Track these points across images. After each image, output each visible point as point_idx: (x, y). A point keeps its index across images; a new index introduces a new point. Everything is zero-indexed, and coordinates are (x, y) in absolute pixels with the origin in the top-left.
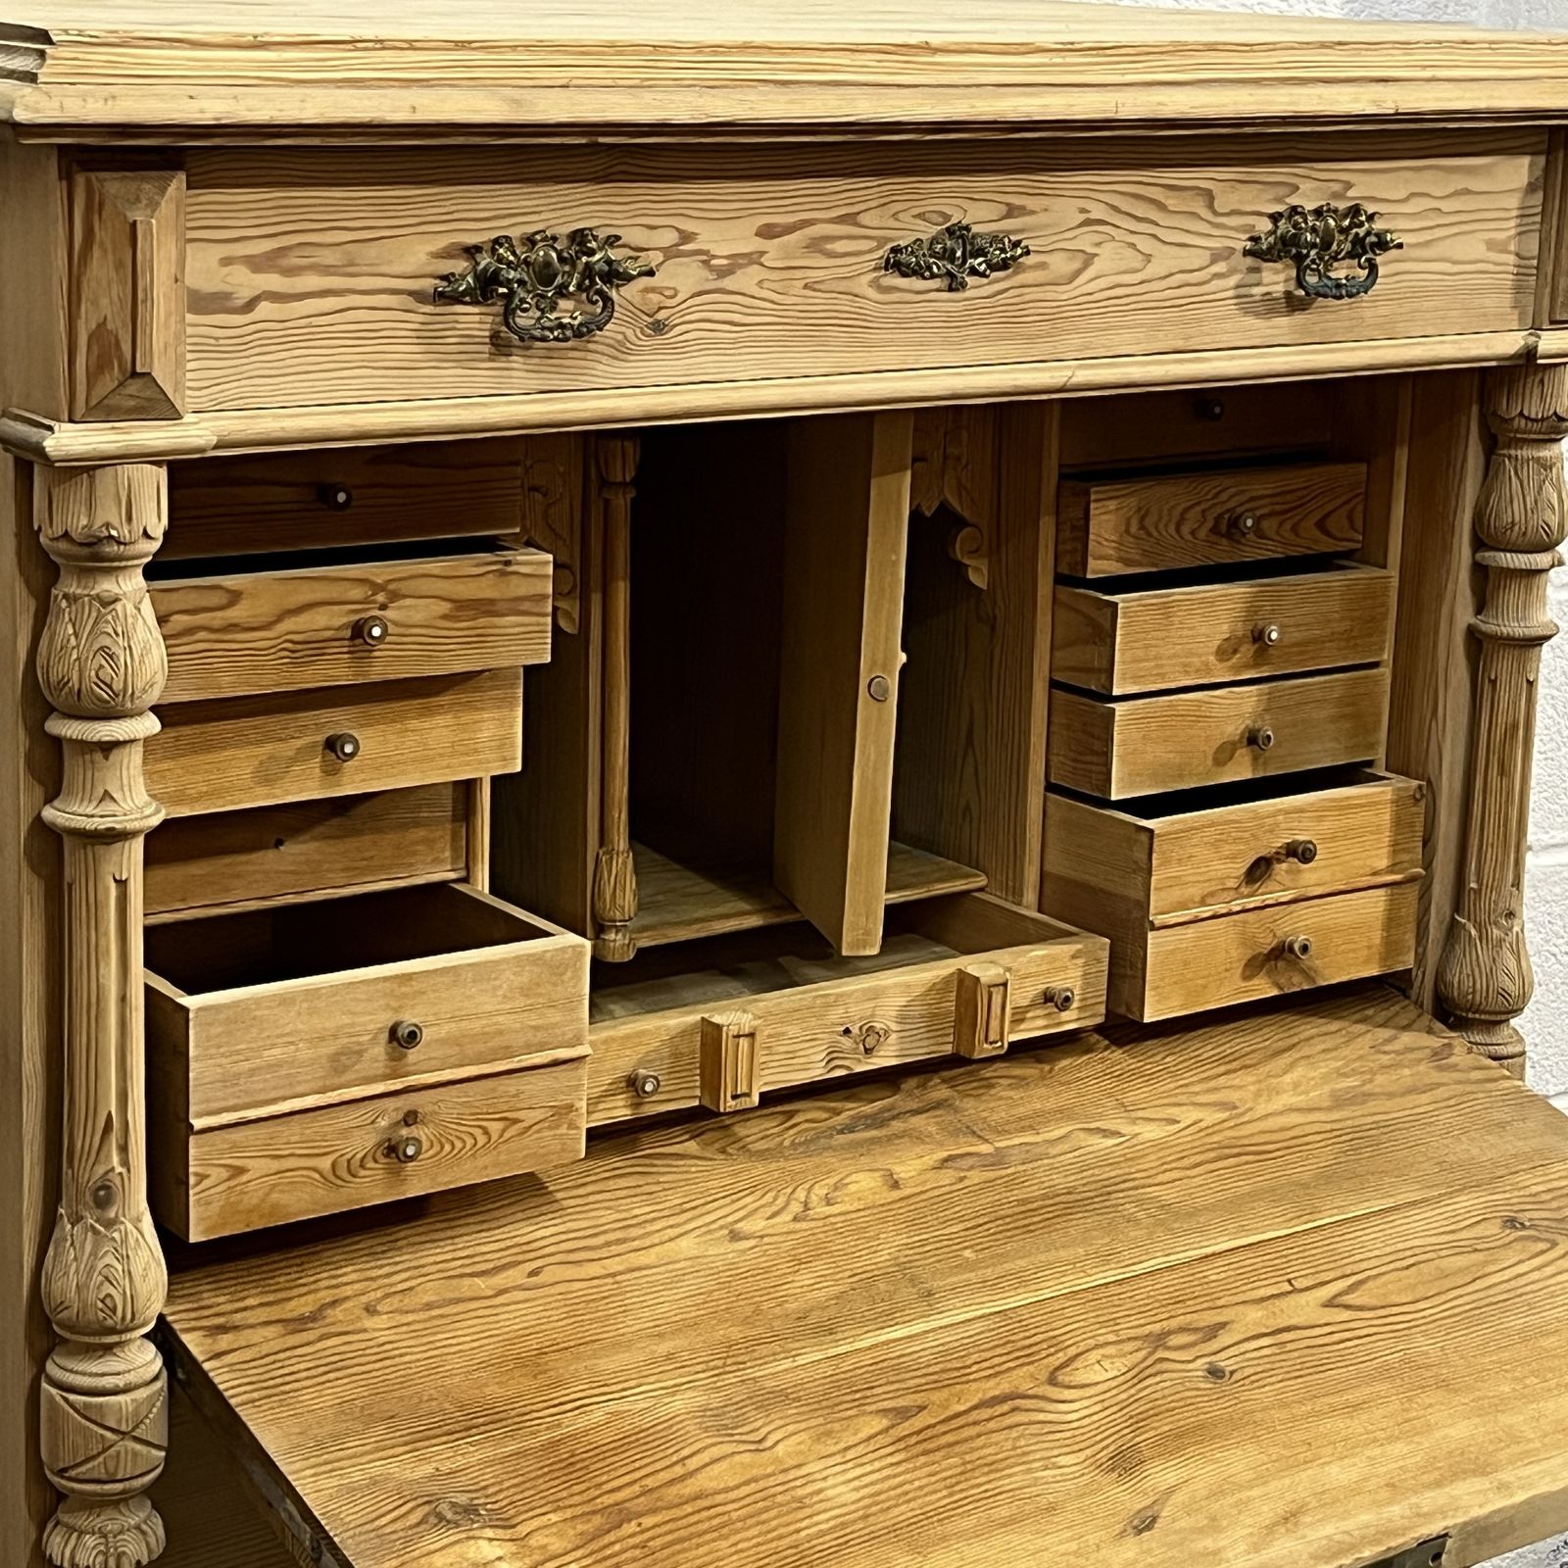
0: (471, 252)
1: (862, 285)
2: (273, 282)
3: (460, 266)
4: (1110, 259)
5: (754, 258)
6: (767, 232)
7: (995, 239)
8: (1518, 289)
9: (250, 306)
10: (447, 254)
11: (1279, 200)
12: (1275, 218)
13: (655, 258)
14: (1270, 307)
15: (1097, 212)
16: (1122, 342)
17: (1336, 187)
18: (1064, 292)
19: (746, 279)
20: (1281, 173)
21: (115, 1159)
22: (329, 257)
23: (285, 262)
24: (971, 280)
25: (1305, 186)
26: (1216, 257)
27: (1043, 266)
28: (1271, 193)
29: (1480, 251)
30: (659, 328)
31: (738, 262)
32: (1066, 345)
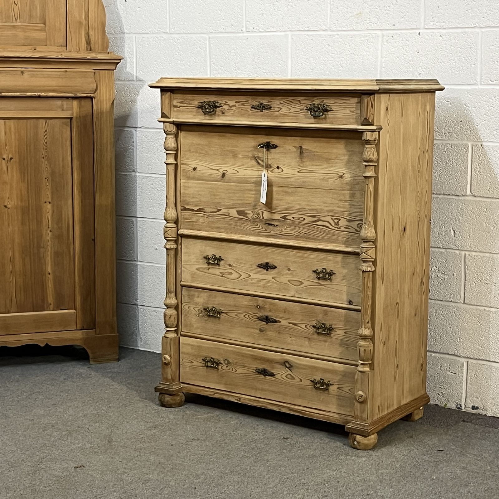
0: (202, 102)
1: (249, 110)
2: (182, 105)
3: (200, 104)
4: (284, 110)
5: (235, 106)
6: (236, 102)
7: (267, 105)
9: (179, 107)
12: (311, 105)
13: (222, 105)
14: (309, 118)
15: (282, 102)
16: (286, 120)
17: (321, 101)
18: (278, 113)
19: (234, 108)
20: (312, 98)
22: (187, 102)
23: (184, 102)
24: (263, 110)
25: (315, 100)
26: (301, 110)
27: (274, 109)
28: (310, 101)
29: (349, 112)
30: (223, 113)
31: (232, 106)
32: (279, 120)
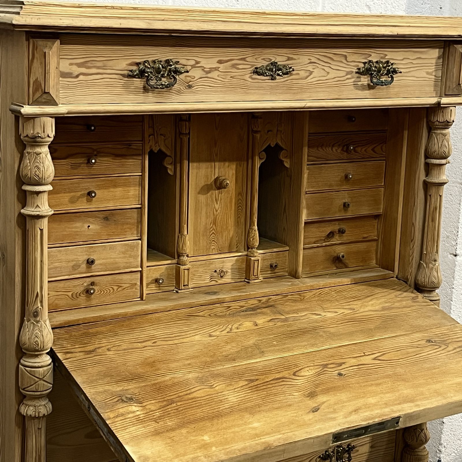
0: (138, 64)
1: (247, 77)
2: (83, 70)
3: (135, 68)
4: (317, 73)
5: (216, 69)
6: (220, 62)
7: (284, 66)
8: (435, 86)
9: (77, 76)
10: (131, 64)
11: (366, 58)
12: (365, 63)
13: (189, 68)
14: (363, 88)
15: (313, 60)
16: (321, 96)
17: (382, 55)
18: (304, 81)
19: (214, 74)
20: (367, 51)
21: (39, 305)
22: (99, 64)
23: (87, 65)
24: (278, 77)
25: (373, 55)
26: (348, 73)
27: (298, 74)
28: (364, 56)
29: (425, 75)
30: (190, 87)
31: (211, 70)
32: (305, 96)
